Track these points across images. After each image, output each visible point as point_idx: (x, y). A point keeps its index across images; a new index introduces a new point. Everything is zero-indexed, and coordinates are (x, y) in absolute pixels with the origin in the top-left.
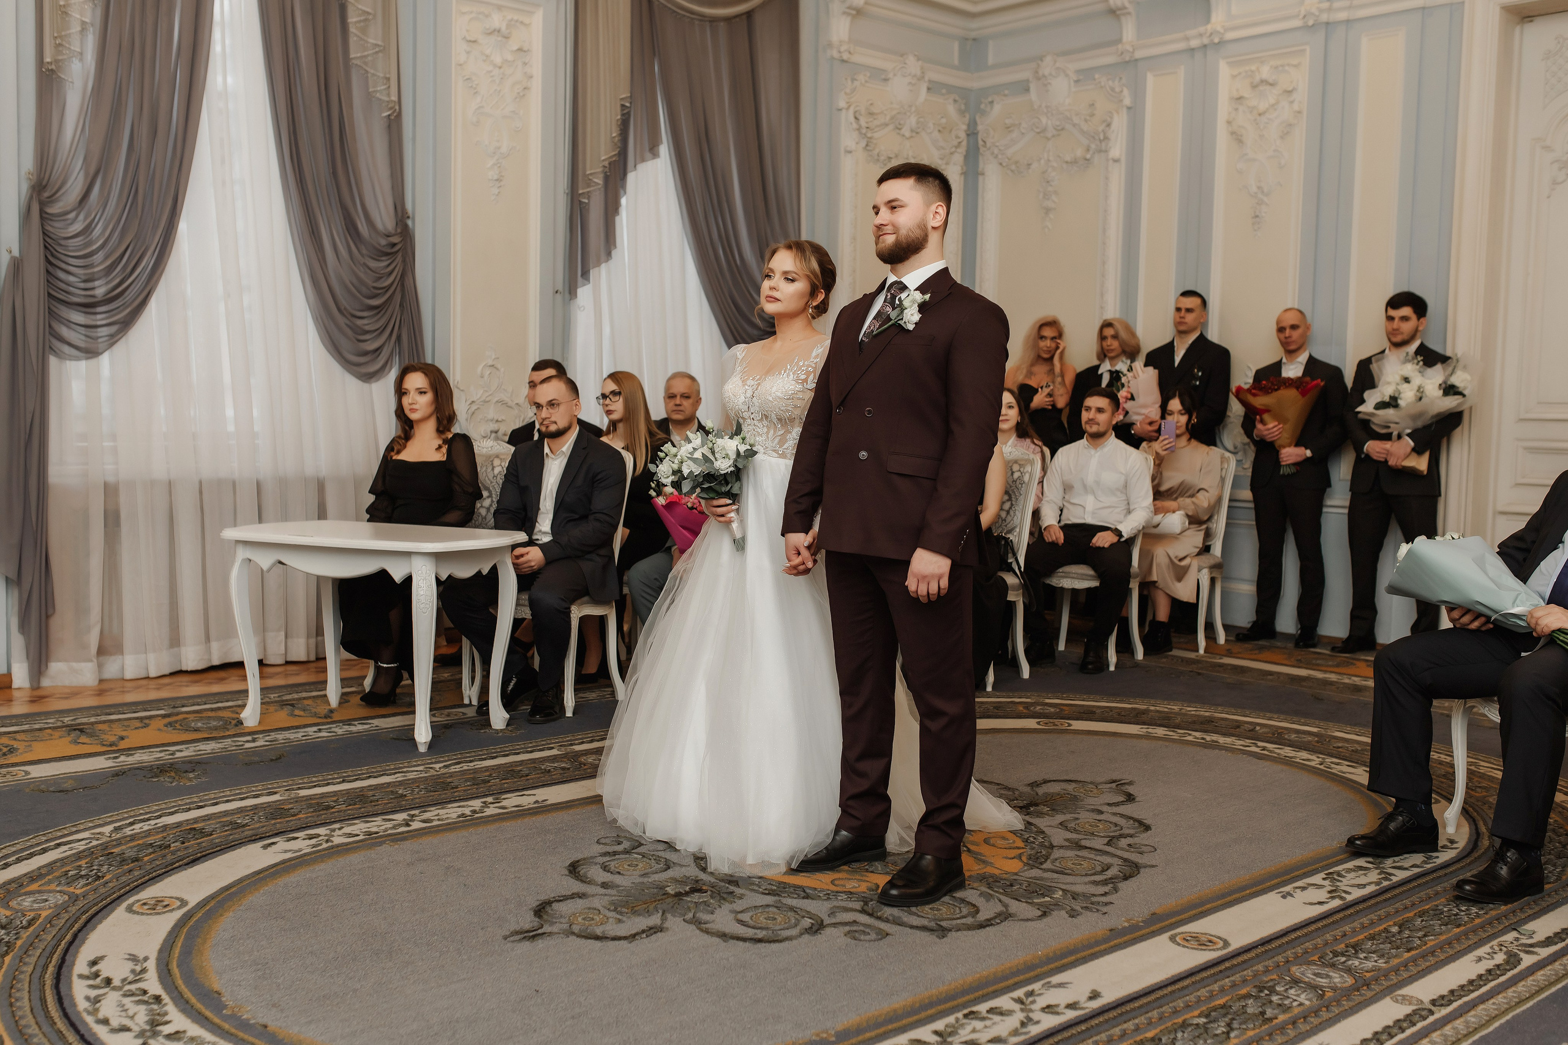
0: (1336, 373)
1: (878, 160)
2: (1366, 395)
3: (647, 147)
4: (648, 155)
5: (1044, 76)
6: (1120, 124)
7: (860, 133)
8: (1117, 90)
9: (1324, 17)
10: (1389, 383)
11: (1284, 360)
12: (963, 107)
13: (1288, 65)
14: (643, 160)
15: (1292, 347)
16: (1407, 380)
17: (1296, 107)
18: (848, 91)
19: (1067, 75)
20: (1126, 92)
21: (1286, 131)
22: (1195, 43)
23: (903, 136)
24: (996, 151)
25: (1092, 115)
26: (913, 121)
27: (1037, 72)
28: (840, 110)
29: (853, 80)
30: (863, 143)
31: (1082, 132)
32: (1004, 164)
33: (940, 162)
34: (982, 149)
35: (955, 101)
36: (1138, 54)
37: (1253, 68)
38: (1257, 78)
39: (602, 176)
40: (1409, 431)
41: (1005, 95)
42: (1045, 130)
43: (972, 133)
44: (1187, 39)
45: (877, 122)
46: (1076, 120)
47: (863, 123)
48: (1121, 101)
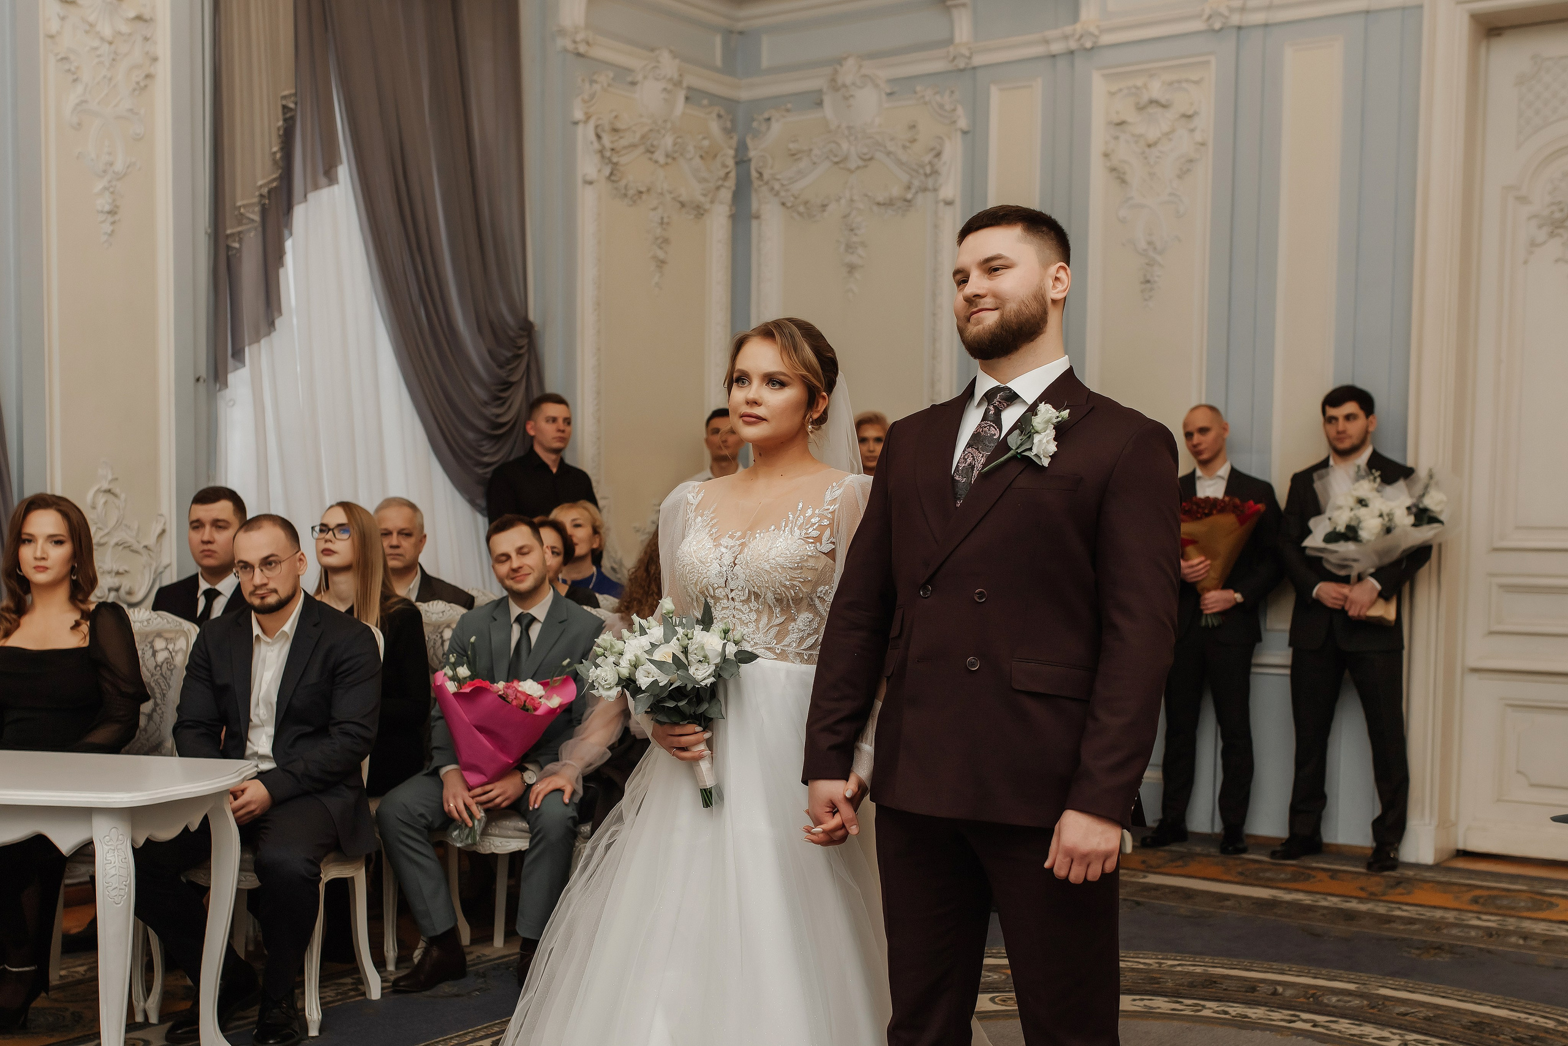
0: (1266, 489)
1: (625, 195)
2: (1312, 523)
3: (321, 170)
4: (323, 180)
5: (844, 86)
6: (953, 152)
7: (603, 157)
8: (948, 107)
9: (1235, 19)
10: (1340, 508)
11: (1199, 473)
12: (729, 125)
13: (1187, 81)
14: (316, 187)
15: (1205, 456)
16: (1362, 502)
17: (1198, 137)
18: (586, 97)
19: (877, 86)
20: (960, 110)
21: (1186, 167)
22: (1057, 47)
23: (656, 162)
24: (777, 186)
25: (913, 141)
26: (668, 141)
27: (833, 80)
28: (576, 123)
29: (593, 82)
30: (607, 171)
31: (900, 163)
32: (789, 205)
33: (702, 199)
34: (756, 183)
35: (719, 116)
36: (978, 60)
37: (1139, 82)
38: (1145, 98)
39: (257, 209)
40: (1372, 570)
41: (788, 110)
42: (845, 159)
43: (742, 161)
44: (1047, 42)
45: (624, 142)
46: (891, 146)
47: (607, 140)
48: (954, 122)
